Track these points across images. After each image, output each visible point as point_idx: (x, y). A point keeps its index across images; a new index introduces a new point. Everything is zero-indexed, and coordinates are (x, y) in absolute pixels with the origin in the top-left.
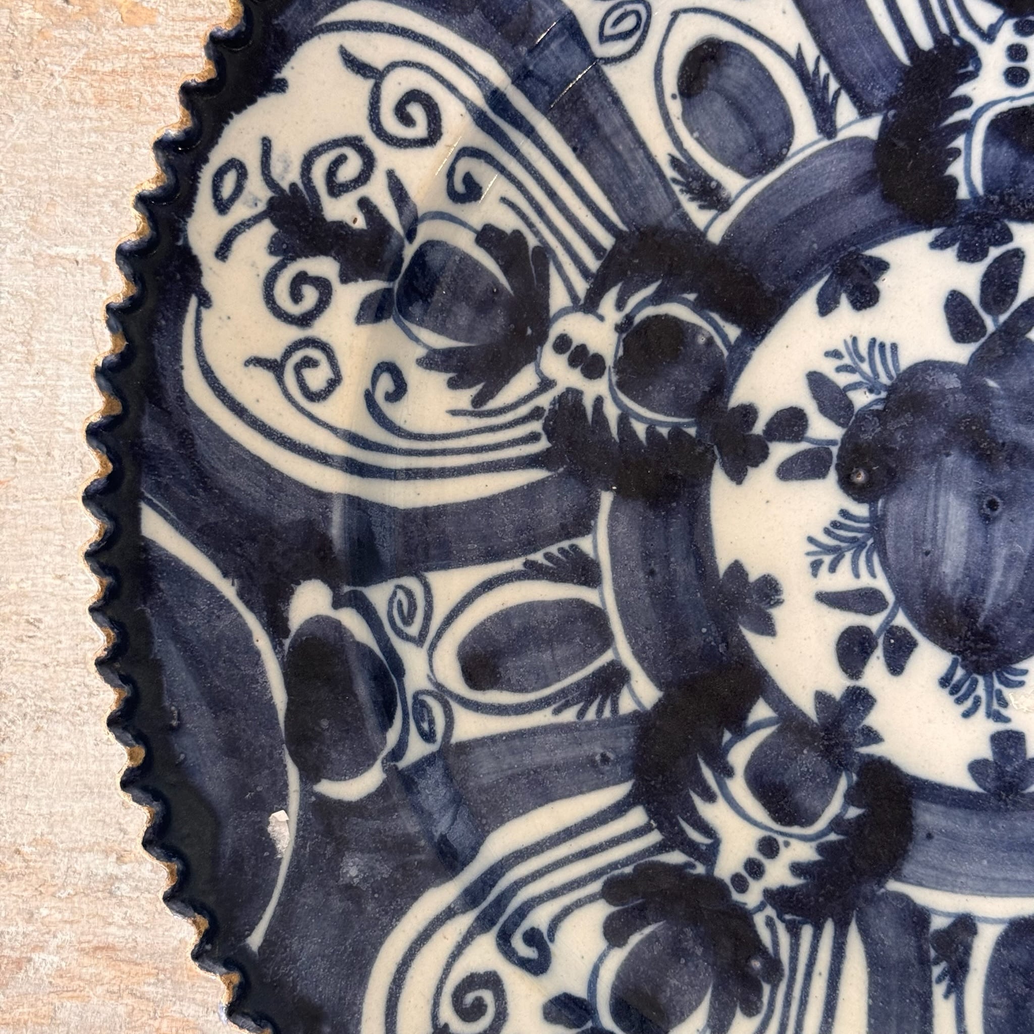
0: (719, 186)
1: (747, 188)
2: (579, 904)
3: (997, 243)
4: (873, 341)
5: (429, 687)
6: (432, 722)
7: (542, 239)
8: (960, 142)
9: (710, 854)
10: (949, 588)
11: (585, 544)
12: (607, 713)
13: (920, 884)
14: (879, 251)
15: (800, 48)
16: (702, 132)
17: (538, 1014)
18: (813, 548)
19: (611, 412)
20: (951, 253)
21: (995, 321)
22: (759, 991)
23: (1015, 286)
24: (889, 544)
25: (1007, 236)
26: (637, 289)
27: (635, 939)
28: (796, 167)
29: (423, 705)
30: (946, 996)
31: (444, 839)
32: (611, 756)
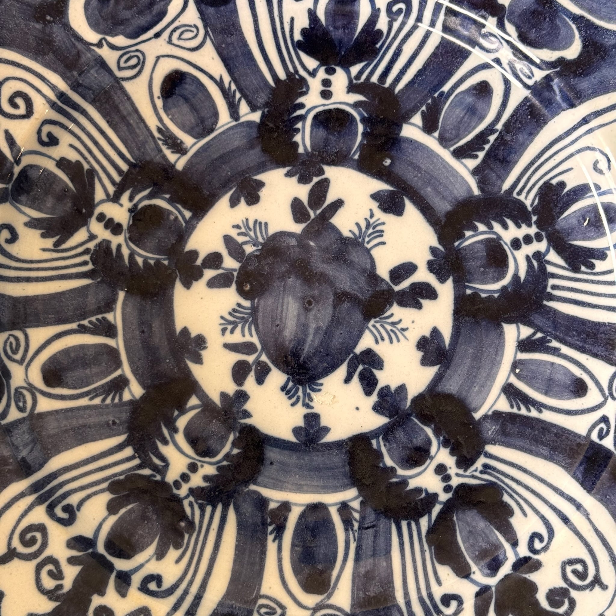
0: (182, 142)
1: (195, 144)
2: (95, 493)
3: (317, 175)
4: (256, 221)
5: (25, 385)
6: (25, 402)
7: (91, 166)
8: (299, 125)
9: (163, 470)
10: (287, 343)
11: (110, 317)
12: (117, 400)
13: (265, 487)
14: (261, 177)
15: (221, 76)
16: (173, 116)
17: (64, 544)
18: (223, 322)
19: (125, 252)
20: (295, 179)
21: (315, 213)
22: (182, 537)
23: (325, 197)
24: (260, 320)
25: (322, 172)
26: (140, 191)
27: (123, 511)
28: (220, 134)
29: (21, 394)
30: (274, 541)
31: (23, 460)
32: (117, 421)
